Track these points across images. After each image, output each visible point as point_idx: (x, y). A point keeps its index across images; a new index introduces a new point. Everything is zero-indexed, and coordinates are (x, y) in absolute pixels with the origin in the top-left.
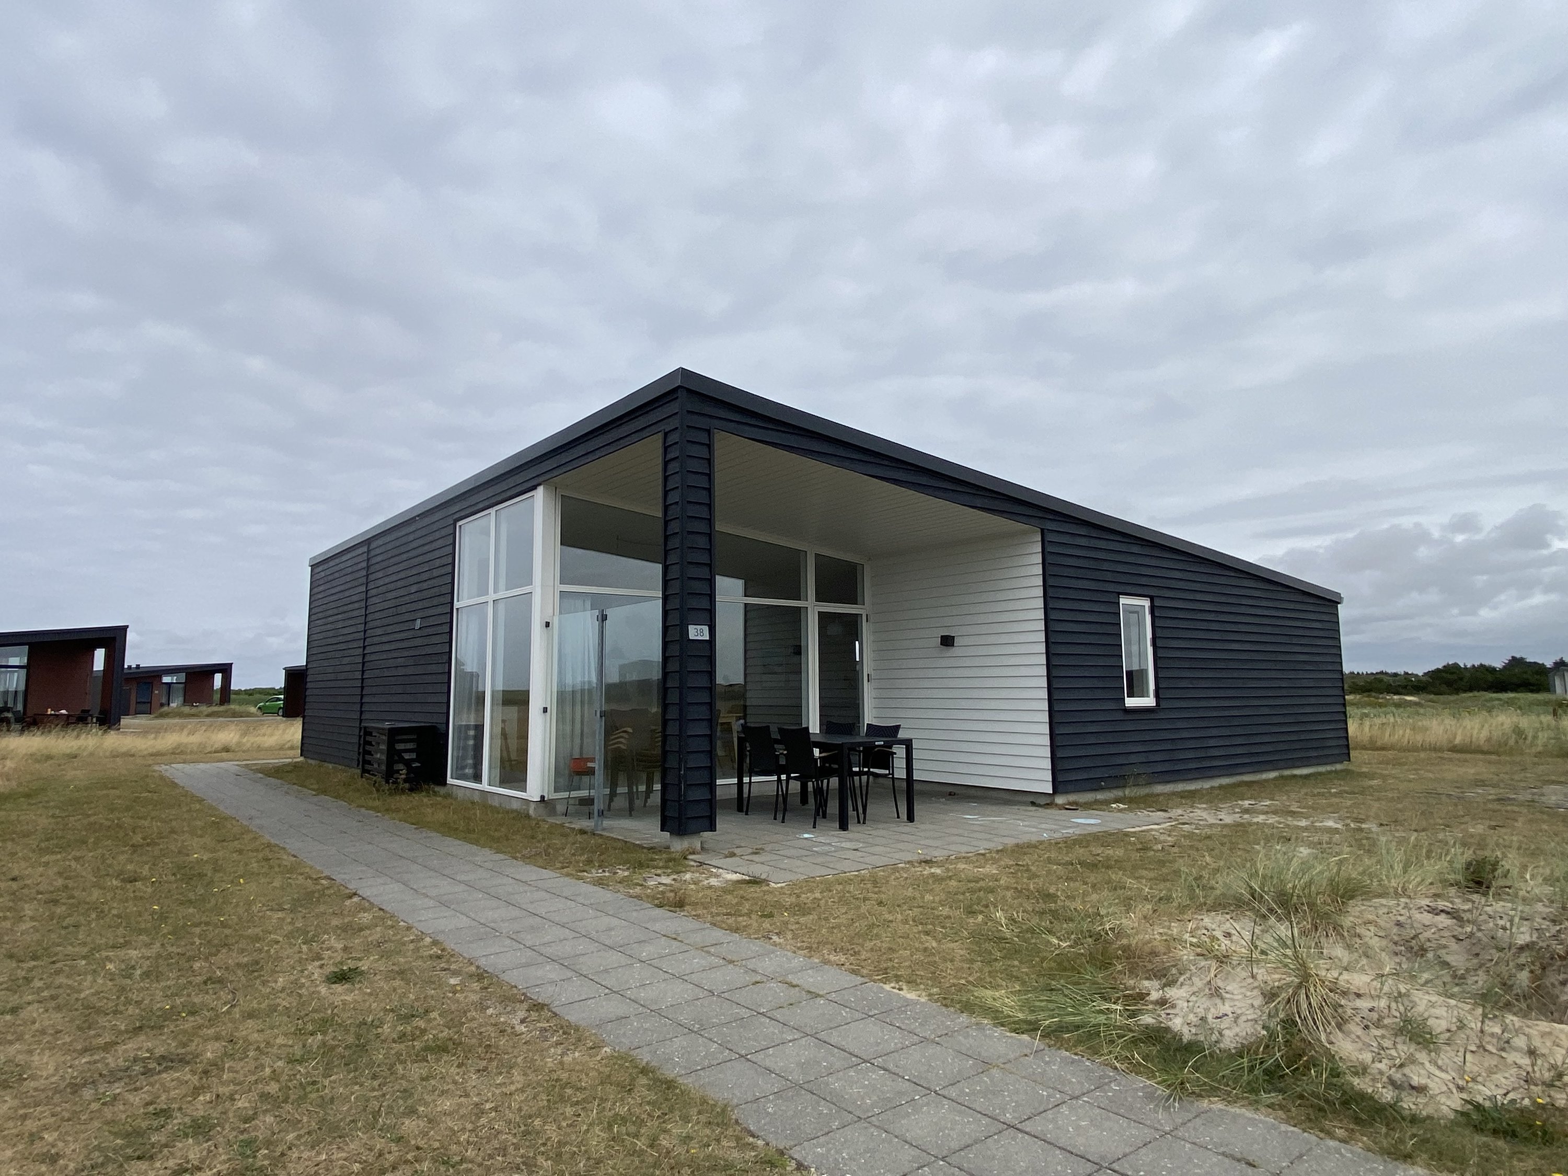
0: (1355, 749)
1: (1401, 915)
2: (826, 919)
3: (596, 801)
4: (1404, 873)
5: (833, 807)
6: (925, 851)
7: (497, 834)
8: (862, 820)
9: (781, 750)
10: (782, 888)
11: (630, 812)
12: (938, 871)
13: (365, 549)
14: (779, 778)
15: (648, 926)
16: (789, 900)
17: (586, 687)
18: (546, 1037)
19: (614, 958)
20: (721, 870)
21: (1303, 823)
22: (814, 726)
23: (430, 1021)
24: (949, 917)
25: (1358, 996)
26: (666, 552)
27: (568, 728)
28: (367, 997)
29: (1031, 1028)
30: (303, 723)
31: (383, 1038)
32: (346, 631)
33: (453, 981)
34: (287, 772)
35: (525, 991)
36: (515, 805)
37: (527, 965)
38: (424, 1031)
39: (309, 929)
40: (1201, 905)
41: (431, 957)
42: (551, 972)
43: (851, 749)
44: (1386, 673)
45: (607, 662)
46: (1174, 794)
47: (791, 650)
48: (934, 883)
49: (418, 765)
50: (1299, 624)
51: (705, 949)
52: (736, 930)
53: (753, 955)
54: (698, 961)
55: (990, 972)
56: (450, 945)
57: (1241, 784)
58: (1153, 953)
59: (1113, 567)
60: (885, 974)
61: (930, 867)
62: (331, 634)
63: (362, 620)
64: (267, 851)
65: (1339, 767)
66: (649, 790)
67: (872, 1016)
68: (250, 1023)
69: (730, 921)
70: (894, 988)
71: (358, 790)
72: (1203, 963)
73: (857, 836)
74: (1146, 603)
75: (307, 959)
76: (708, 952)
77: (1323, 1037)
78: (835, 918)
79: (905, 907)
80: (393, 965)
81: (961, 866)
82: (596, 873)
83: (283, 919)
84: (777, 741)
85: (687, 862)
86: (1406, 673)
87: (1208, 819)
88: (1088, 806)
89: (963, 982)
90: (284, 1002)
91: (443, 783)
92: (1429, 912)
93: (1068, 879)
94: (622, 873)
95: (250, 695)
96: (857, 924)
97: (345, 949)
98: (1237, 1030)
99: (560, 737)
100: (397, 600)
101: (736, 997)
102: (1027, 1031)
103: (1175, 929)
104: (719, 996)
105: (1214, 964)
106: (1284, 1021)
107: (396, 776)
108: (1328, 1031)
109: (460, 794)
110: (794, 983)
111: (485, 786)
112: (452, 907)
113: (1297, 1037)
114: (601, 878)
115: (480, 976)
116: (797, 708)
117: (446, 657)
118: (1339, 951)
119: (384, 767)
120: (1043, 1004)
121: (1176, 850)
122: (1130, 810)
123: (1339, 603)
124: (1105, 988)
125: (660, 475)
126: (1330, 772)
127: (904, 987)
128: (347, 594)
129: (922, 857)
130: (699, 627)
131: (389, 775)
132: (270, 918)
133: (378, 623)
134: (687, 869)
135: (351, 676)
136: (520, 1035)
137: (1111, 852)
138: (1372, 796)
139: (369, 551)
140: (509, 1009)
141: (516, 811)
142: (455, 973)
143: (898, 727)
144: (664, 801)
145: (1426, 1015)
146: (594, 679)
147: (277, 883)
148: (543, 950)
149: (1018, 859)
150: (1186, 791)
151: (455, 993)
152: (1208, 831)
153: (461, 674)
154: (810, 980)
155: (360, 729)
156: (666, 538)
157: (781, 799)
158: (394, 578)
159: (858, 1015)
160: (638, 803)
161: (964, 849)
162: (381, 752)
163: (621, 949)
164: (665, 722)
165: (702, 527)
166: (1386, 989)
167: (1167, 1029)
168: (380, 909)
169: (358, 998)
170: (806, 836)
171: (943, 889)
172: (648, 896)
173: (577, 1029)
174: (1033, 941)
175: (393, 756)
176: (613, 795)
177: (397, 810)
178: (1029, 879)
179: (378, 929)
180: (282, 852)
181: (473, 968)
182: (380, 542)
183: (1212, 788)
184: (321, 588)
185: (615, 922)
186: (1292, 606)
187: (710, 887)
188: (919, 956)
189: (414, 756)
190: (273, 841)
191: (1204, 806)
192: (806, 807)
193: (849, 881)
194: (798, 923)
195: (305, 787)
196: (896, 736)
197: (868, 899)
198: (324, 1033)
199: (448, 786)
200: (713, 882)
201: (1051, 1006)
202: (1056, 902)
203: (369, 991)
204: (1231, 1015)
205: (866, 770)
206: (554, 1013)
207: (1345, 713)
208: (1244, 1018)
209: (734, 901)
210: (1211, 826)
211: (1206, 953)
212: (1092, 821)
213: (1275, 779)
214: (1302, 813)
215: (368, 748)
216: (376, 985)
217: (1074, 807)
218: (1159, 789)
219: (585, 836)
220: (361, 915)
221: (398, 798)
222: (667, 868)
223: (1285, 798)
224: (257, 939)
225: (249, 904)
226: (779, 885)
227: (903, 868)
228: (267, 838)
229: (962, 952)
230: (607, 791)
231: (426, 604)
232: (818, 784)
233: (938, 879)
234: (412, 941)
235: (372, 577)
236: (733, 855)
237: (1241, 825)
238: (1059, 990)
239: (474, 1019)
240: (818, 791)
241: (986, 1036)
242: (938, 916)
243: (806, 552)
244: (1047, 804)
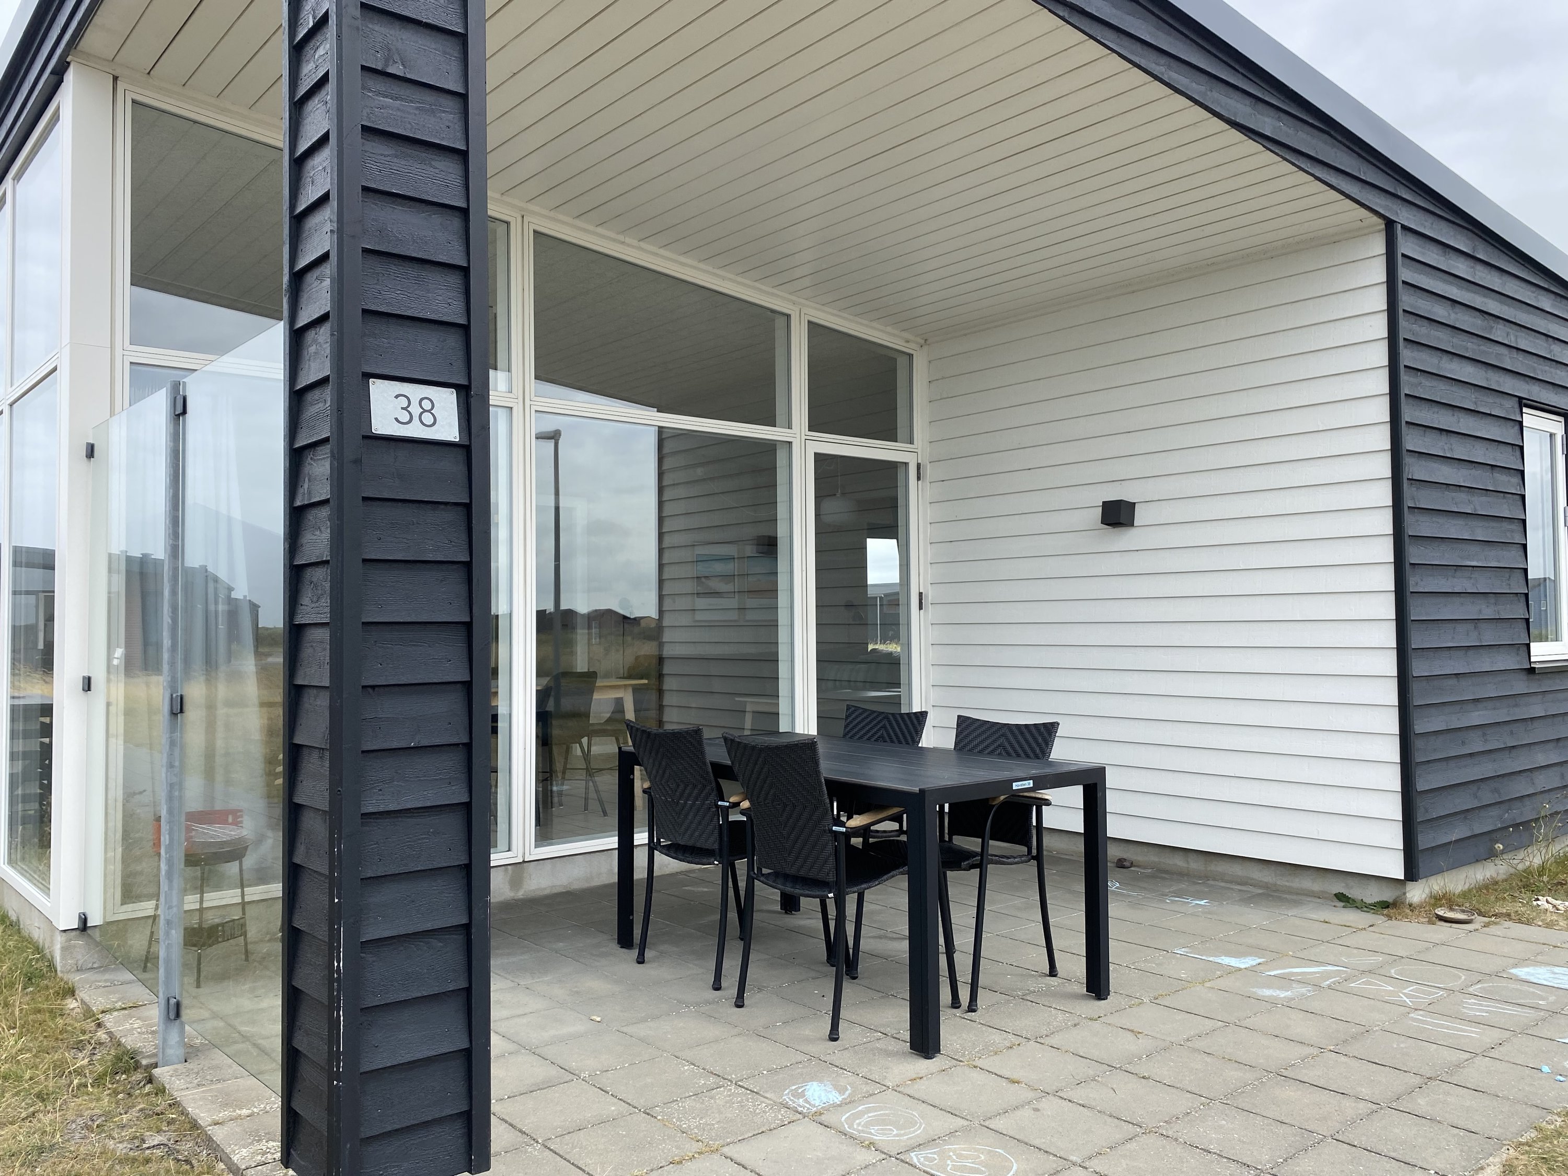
14: (730, 870)
74: (1558, 428)
130: (416, 392)
217: (1454, 911)
243: (788, 316)
244: (1384, 905)
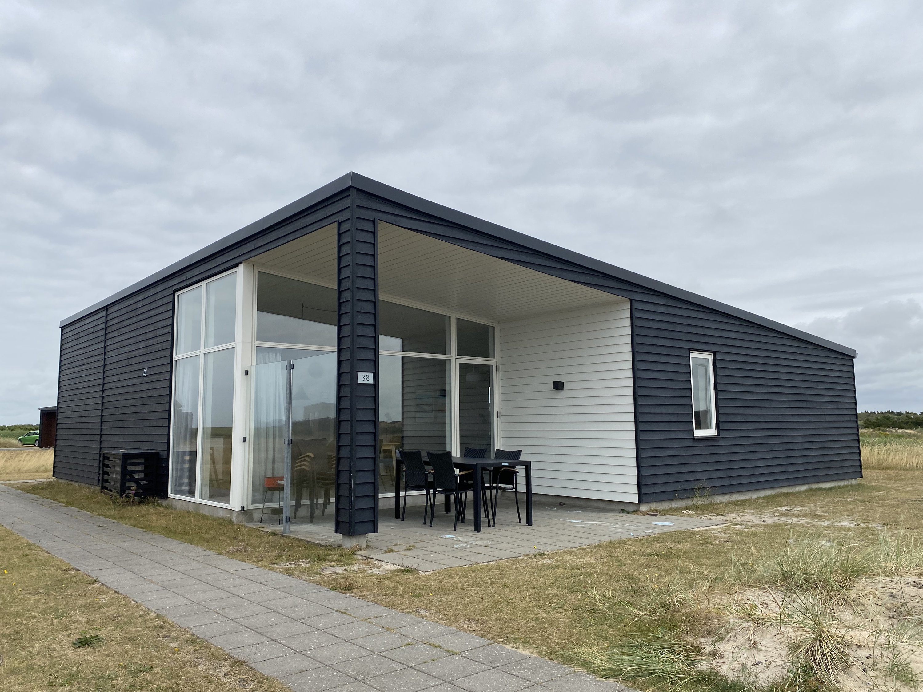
0: (866, 468)
1: (894, 589)
2: (462, 598)
3: (284, 511)
4: (897, 557)
5: (469, 515)
6: (540, 547)
7: (207, 536)
8: (492, 524)
9: (429, 469)
10: (428, 575)
11: (312, 519)
12: (550, 562)
13: (104, 314)
14: (428, 492)
15: (324, 603)
16: (434, 584)
17: (277, 425)
18: (245, 685)
19: (297, 627)
20: (381, 563)
21: (825, 523)
22: (456, 452)
23: (154, 674)
24: (555, 595)
25: (859, 647)
26: (340, 316)
27: (263, 455)
28: (104, 658)
29: (615, 674)
30: (55, 451)
31: (117, 688)
32: (89, 378)
33: (172, 645)
34: (42, 489)
35: (228, 652)
36: (221, 514)
37: (230, 633)
38: (149, 683)
39: (59, 607)
40: (745, 583)
41: (155, 627)
42: (248, 638)
43: (484, 469)
44: (893, 413)
45: (294, 403)
46: (730, 502)
47: (438, 393)
48: (546, 569)
49: (146, 483)
50: (824, 373)
51: (369, 620)
52: (393, 606)
53: (404, 625)
54: (363, 629)
55: (586, 634)
56: (170, 619)
57: (779, 495)
58: (708, 618)
59: (685, 329)
60: (506, 638)
61: (543, 559)
62: (77, 380)
63: (101, 370)
64: (26, 550)
65: (854, 482)
66: (327, 502)
67: (495, 668)
68: (12, 678)
69: (388, 600)
70: (512, 647)
71: (98, 502)
72: (744, 625)
73: (489, 536)
74: (710, 357)
75: (57, 630)
76: (371, 623)
77: (832, 678)
78: (469, 597)
79: (523, 588)
80: (126, 633)
81: (567, 558)
82: (284, 565)
83: (38, 600)
84: (427, 463)
85: (355, 557)
86: (908, 413)
87: (755, 521)
88: (665, 512)
89: (566, 641)
90: (38, 662)
91: (165, 497)
92: (915, 586)
93: (648, 566)
94: (305, 565)
95: (12, 430)
96: (486, 601)
97: (88, 622)
98: (769, 673)
99: (256, 462)
100: (129, 354)
101: (393, 655)
102: (611, 676)
103: (726, 600)
104: (378, 655)
105: (753, 625)
106: (803, 667)
107: (127, 491)
108: (836, 673)
109: (179, 505)
110: (437, 645)
111: (197, 499)
112: (172, 590)
113: (813, 678)
114: (288, 569)
115: (193, 641)
116: (443, 438)
117: (167, 399)
118: (847, 616)
119: (118, 485)
120: (625, 657)
121: (730, 544)
122: (697, 515)
123: (854, 357)
124: (671, 644)
125: (335, 256)
126: (847, 486)
127: (520, 646)
128: (90, 349)
129: (537, 551)
130: (365, 374)
131: (123, 490)
132: (29, 599)
133: (114, 372)
134: (355, 561)
135: (93, 413)
136: (224, 684)
137: (681, 546)
138: (878, 503)
139: (107, 316)
140: (216, 665)
141: (222, 518)
142: (175, 639)
143: (519, 453)
144: (338, 510)
145: (908, 660)
146: (284, 418)
147: (34, 573)
148: (243, 621)
149: (610, 552)
150: (739, 501)
151: (173, 654)
152: (755, 530)
153: (179, 413)
154: (449, 642)
155: (100, 454)
156: (340, 304)
157: (429, 508)
158: (126, 336)
159: (485, 667)
160: (318, 512)
161: (570, 545)
162: (117, 472)
163: (303, 621)
164: (339, 448)
165: (369, 296)
166: (879, 642)
167: (717, 674)
168: (116, 592)
169: (98, 658)
170: (448, 536)
171: (553, 575)
172: (325, 582)
173: (269, 679)
174: (619, 611)
175: (126, 476)
176: (298, 506)
177: (130, 518)
178: (618, 566)
179: (114, 607)
180: (38, 549)
181: (188, 635)
182: (116, 308)
183: (758, 498)
184: (69, 345)
185: (300, 601)
186: (819, 360)
187: (373, 575)
188: (532, 624)
189: (142, 475)
190: (31, 542)
191: (752, 511)
192: (450, 514)
193: (481, 570)
194: (440, 601)
195: (56, 500)
196: (518, 458)
197: (495, 583)
198: (71, 685)
199: (169, 499)
200: (376, 571)
201: (631, 658)
202: (637, 583)
203: (106, 653)
204: (764, 662)
205: (495, 485)
206: (251, 668)
207: (858, 441)
208: (773, 664)
209: (391, 585)
210: (757, 526)
211: (747, 617)
212: (668, 524)
213: (806, 491)
214: (825, 516)
215: (106, 469)
216: (112, 648)
217: (654, 513)
218: (719, 499)
219: (276, 538)
220: (101, 596)
221: (129, 508)
222: (339, 561)
223: (812, 505)
224: (18, 615)
225: (12, 589)
226: (426, 573)
227: (522, 560)
228: (26, 539)
229: (565, 620)
230: (293, 503)
231: (151, 357)
232: (458, 496)
233: (548, 567)
234: (141, 616)
235: (109, 336)
236: (391, 551)
237: (779, 525)
238: (637, 646)
239: (189, 673)
240: (458, 501)
241: (581, 681)
242: (548, 595)
243: (450, 317)
244: (634, 511)
